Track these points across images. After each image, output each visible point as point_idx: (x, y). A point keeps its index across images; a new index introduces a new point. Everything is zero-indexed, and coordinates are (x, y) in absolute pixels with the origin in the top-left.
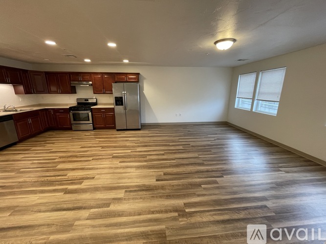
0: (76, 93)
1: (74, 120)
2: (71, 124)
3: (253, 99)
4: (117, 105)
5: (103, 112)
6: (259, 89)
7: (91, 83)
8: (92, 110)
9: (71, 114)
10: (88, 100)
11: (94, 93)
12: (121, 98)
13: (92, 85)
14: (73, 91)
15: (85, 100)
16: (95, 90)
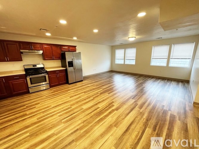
0: (21, 60)
1: (31, 84)
2: (28, 88)
3: (124, 59)
4: (69, 67)
5: (58, 73)
6: (126, 55)
9: (28, 79)
10: (36, 66)
11: (45, 60)
12: (72, 61)
15: (33, 66)
16: (45, 57)
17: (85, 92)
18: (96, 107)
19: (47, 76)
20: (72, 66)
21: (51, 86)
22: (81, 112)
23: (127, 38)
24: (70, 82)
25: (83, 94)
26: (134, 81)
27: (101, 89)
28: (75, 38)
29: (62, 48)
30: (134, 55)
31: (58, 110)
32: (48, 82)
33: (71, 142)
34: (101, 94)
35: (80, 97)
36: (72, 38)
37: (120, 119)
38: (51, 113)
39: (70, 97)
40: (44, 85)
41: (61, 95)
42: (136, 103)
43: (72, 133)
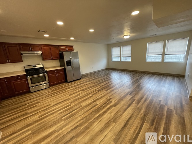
0: (22, 61)
1: (32, 83)
2: (29, 88)
3: (120, 57)
4: (67, 66)
5: (57, 73)
6: (122, 53)
8: (47, 73)
9: (29, 79)
10: (36, 66)
11: (43, 60)
12: (70, 61)
15: (33, 67)
16: (44, 57)
17: (83, 90)
18: (94, 104)
19: (46, 76)
20: (70, 65)
21: (51, 85)
22: (81, 109)
23: (122, 36)
24: (68, 81)
25: (82, 91)
26: (130, 78)
27: (99, 87)
28: (72, 38)
29: (60, 49)
30: (130, 52)
31: (58, 108)
32: (47, 81)
33: (72, 138)
34: (99, 91)
35: (78, 95)
36: (69, 38)
37: (118, 115)
38: (52, 111)
39: (70, 95)
40: (44, 85)
41: (60, 94)
42: (133, 99)
43: (72, 130)
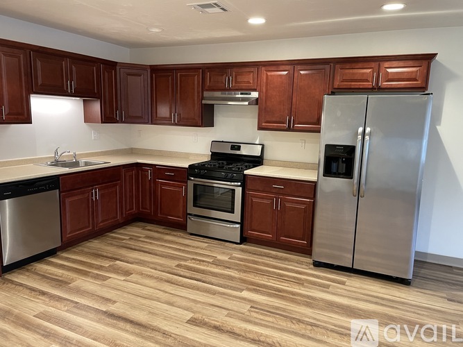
0: (211, 124)
1: (195, 205)
2: (186, 215)
4: (328, 172)
5: (279, 192)
7: (255, 95)
8: (245, 181)
9: (190, 185)
10: (239, 148)
11: (260, 128)
13: (257, 101)
14: (205, 118)
15: (233, 148)
20: (348, 174)
24: (319, 256)
28: (393, 7)
32: (236, 216)
